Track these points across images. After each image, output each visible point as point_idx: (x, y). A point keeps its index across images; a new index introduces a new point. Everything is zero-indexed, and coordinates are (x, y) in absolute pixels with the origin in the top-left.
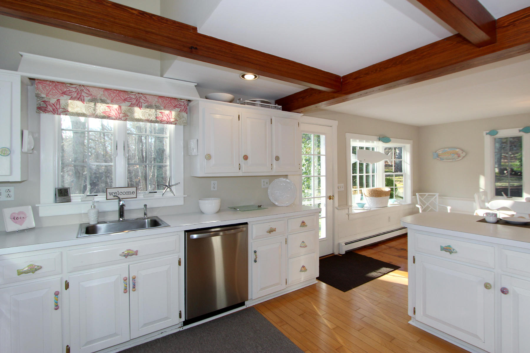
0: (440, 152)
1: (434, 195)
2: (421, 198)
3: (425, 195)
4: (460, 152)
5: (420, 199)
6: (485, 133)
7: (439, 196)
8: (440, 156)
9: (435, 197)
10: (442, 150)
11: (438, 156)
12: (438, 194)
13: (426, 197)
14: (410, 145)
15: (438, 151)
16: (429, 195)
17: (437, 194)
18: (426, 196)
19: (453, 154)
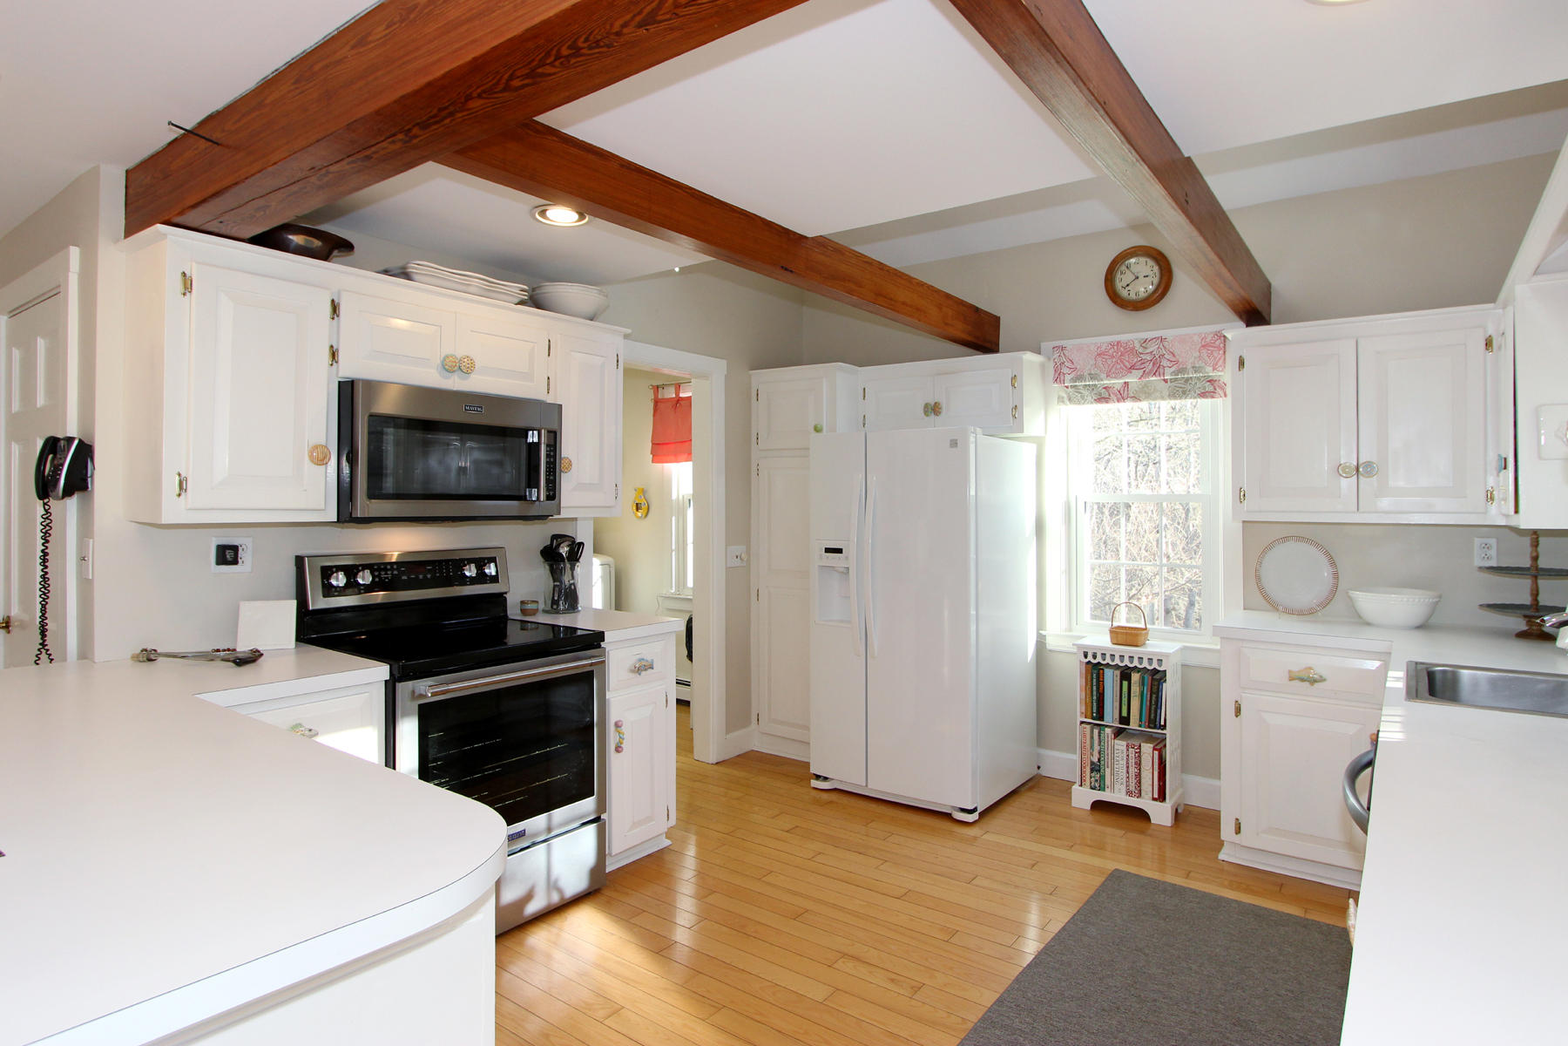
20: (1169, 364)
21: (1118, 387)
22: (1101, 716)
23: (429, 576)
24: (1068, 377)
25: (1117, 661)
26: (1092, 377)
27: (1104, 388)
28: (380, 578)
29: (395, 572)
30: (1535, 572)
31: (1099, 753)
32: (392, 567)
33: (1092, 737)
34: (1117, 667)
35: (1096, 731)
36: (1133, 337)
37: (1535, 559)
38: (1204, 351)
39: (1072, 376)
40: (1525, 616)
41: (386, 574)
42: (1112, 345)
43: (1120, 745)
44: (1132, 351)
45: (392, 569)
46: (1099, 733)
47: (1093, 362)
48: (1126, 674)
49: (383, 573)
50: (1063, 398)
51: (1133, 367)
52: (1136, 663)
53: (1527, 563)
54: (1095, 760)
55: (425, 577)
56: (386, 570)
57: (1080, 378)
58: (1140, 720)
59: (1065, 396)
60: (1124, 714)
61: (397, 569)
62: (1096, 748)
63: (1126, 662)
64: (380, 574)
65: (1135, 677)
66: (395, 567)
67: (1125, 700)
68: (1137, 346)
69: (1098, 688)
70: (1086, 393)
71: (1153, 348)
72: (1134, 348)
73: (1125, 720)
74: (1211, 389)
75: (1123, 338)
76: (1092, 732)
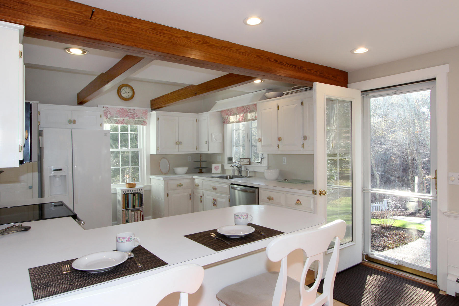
20: (135, 116)
21: (122, 120)
22: (128, 207)
24: (109, 116)
25: (132, 192)
26: (116, 117)
27: (118, 120)
30: (201, 161)
31: (128, 217)
33: (126, 213)
34: (132, 193)
35: (127, 211)
36: (127, 108)
37: (201, 159)
38: (144, 114)
39: (110, 116)
40: (200, 169)
42: (121, 109)
43: (133, 213)
44: (127, 111)
46: (128, 211)
47: (116, 113)
48: (134, 195)
50: (105, 121)
51: (127, 116)
52: (136, 191)
53: (199, 160)
54: (127, 219)
57: (112, 117)
58: (138, 205)
59: (106, 121)
60: (134, 205)
62: (127, 215)
63: (134, 192)
65: (136, 195)
67: (134, 201)
68: (128, 110)
69: (127, 200)
70: (113, 121)
71: (132, 111)
72: (127, 110)
73: (134, 206)
74: (144, 123)
75: (124, 107)
76: (126, 211)
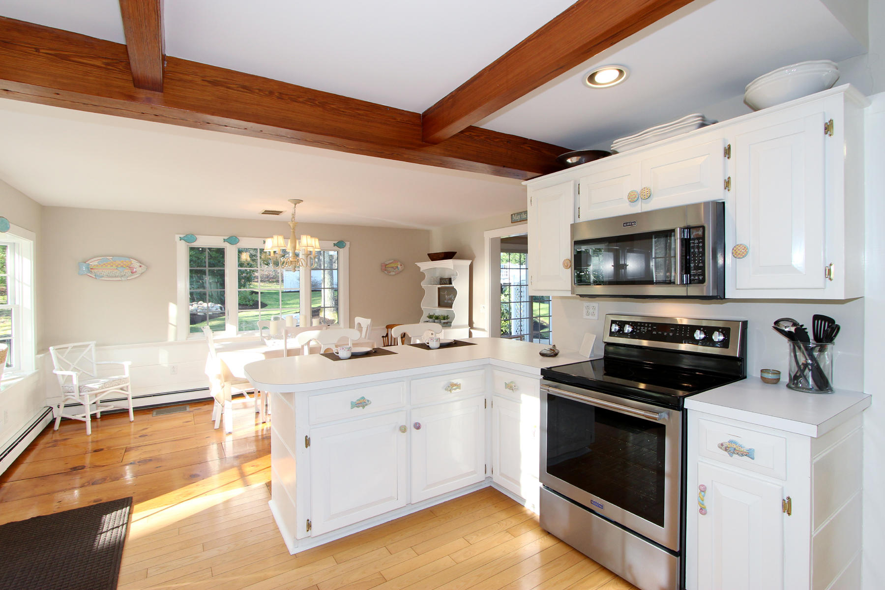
0: (96, 263)
1: (87, 346)
2: (60, 356)
3: (67, 348)
4: (136, 264)
5: (58, 359)
6: (177, 237)
7: (97, 345)
8: (96, 271)
9: (88, 349)
10: (100, 258)
11: (90, 269)
12: (95, 342)
13: (68, 353)
14: (32, 242)
15: (91, 261)
16: (74, 347)
17: (92, 344)
18: (68, 350)
19: (122, 266)
23: (671, 334)
28: (640, 331)
29: (650, 329)
32: (648, 325)
41: (644, 329)
45: (648, 327)
49: (642, 328)
55: (668, 334)
56: (644, 326)
61: (651, 327)
64: (640, 329)
66: (650, 325)
